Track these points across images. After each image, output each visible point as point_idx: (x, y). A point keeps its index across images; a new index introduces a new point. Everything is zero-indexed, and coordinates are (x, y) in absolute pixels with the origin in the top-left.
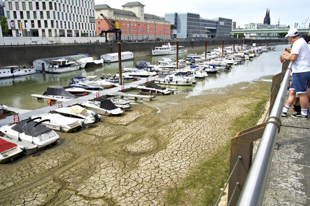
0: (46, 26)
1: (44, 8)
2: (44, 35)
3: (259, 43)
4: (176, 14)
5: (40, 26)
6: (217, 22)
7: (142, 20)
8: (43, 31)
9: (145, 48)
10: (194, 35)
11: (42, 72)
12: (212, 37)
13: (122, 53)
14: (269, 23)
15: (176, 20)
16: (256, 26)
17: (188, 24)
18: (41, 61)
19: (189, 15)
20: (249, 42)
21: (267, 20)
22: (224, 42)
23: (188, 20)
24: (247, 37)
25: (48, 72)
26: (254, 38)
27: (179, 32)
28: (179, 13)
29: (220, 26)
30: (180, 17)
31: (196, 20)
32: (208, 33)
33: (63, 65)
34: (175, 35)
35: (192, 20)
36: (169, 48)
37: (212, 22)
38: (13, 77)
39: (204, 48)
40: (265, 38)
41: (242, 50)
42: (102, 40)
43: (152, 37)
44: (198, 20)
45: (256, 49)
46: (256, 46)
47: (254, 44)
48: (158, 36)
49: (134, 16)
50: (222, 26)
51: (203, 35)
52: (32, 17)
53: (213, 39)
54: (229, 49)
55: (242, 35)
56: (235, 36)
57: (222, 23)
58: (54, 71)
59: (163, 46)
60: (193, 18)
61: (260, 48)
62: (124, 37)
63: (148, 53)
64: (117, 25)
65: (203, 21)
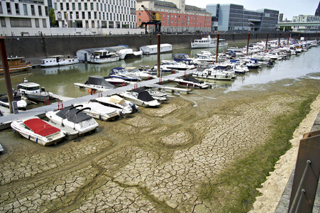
0: (90, 18)
2: (87, 27)
3: (308, 37)
4: (218, 6)
5: (84, 18)
6: (262, 14)
7: (183, 11)
8: (87, 22)
9: (184, 41)
10: (236, 28)
11: (85, 62)
12: (256, 29)
13: (161, 45)
15: (218, 11)
16: (306, 18)
17: (230, 15)
18: (84, 51)
19: (232, 6)
20: (297, 36)
22: (268, 36)
23: (231, 11)
24: (295, 30)
25: (90, 62)
26: (302, 32)
27: (220, 24)
28: (221, 4)
29: (265, 18)
30: (222, 9)
31: (239, 12)
32: (251, 25)
33: (104, 56)
34: (216, 28)
35: (235, 12)
36: (208, 41)
37: (256, 13)
38: (59, 66)
39: (246, 41)
40: (315, 32)
41: (288, 45)
43: (192, 30)
44: (242, 12)
45: (304, 43)
46: (305, 40)
47: (302, 38)
48: (198, 29)
49: (175, 7)
50: (267, 19)
51: (246, 28)
52: (77, 9)
53: (256, 32)
54: (273, 43)
55: (289, 28)
56: (281, 29)
57: (268, 15)
58: (96, 61)
59: (203, 39)
60: (235, 9)
61: (308, 42)
62: (163, 29)
63: (187, 46)
64: (157, 15)
65: (247, 12)
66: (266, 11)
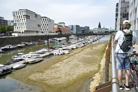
0: (46, 30)
1: (46, 25)
2: (45, 33)
5: (44, 30)
7: (64, 28)
8: (45, 31)
9: (67, 36)
10: (78, 32)
12: (83, 33)
14: (100, 27)
15: (72, 27)
19: (76, 26)
21: (100, 26)
23: (76, 27)
24: (94, 33)
25: (52, 42)
26: (97, 33)
27: (73, 31)
28: (73, 25)
36: (72, 36)
37: (83, 28)
42: (57, 34)
43: (67, 33)
44: (79, 27)
47: (98, 35)
49: (62, 26)
50: (86, 29)
51: (81, 32)
52: (44, 28)
55: (92, 32)
56: (90, 32)
57: (86, 28)
60: (78, 26)
62: (62, 33)
64: (61, 29)
65: (81, 27)
66: (86, 27)
